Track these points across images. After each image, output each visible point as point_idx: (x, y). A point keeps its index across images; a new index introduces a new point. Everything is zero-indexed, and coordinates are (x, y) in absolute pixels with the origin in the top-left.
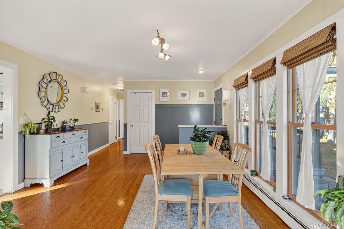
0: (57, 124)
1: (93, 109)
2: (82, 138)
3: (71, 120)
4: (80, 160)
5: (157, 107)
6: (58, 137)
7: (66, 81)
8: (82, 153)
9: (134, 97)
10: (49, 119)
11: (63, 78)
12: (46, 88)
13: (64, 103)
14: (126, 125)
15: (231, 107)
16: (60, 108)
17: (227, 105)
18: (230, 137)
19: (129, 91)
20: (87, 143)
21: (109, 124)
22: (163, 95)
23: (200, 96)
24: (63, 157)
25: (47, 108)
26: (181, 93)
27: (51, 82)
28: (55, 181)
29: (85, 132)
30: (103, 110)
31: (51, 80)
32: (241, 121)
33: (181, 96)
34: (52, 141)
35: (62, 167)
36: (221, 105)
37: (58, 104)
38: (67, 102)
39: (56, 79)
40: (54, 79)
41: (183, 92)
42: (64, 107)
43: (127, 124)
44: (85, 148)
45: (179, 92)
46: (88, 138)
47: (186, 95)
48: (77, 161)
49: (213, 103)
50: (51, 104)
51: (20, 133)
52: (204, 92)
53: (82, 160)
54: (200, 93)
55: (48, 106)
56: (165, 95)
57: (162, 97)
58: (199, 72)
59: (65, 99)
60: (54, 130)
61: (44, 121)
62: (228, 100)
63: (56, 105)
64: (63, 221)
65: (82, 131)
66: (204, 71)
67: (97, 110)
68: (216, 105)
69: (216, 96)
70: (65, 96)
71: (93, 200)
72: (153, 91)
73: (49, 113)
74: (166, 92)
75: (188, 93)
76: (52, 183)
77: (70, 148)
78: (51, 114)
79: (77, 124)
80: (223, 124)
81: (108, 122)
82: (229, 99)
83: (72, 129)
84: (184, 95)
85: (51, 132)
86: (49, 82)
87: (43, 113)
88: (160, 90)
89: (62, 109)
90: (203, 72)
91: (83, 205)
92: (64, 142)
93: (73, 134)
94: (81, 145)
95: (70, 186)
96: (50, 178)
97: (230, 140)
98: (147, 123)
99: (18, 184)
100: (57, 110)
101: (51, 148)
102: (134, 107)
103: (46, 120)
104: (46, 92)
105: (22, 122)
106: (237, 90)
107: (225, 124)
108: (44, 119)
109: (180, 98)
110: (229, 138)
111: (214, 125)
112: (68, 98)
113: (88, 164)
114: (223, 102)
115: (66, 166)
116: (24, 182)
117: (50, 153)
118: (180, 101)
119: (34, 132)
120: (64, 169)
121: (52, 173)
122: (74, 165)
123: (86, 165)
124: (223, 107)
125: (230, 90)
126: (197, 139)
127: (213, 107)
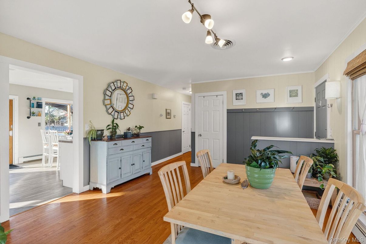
0: (121, 131)
1: (162, 115)
2: (143, 146)
3: (136, 127)
4: (142, 169)
5: (229, 112)
6: (116, 144)
7: (131, 88)
8: (144, 161)
9: (202, 101)
10: (113, 126)
11: (128, 85)
12: (111, 96)
13: (130, 110)
14: (193, 134)
15: (341, 110)
16: (125, 115)
17: (335, 106)
18: (340, 158)
19: (197, 95)
20: (150, 151)
21: (182, 132)
22: (237, 97)
23: (290, 96)
24: (122, 164)
25: (112, 115)
26: (262, 94)
27: (116, 89)
28: (112, 188)
29: (147, 140)
30: (175, 116)
31: (116, 88)
32: (361, 133)
33: (262, 97)
34: (108, 149)
35: (121, 175)
36: (325, 107)
37: (123, 111)
38: (132, 109)
39: (120, 87)
40: (118, 87)
41: (264, 92)
42: (129, 115)
43: (195, 132)
44: (148, 156)
45: (259, 93)
46: (151, 146)
47: (269, 95)
48: (137, 170)
49: (314, 105)
50: (116, 111)
51: (85, 139)
52: (297, 90)
53: (144, 168)
54: (290, 92)
55: (113, 113)
56: (240, 97)
57: (236, 99)
58: (284, 60)
59: (131, 106)
60: (119, 136)
61: (108, 127)
62: (337, 98)
63: (121, 113)
64: (92, 238)
65: (144, 139)
66: (293, 58)
67: (168, 117)
68: (318, 107)
69: (317, 94)
70: (130, 103)
71: (131, 219)
72: (225, 93)
73: (113, 120)
74: (241, 93)
75: (271, 92)
76: (109, 190)
77: (130, 156)
78: (115, 121)
79: (142, 131)
80: (329, 137)
81: (181, 129)
82: (338, 96)
83: (137, 136)
84: (265, 96)
85: (115, 139)
86: (113, 90)
87: (108, 120)
88: (233, 91)
89: (128, 116)
90: (291, 59)
91: (118, 224)
92: (122, 149)
93: (133, 142)
94: (143, 153)
95: (123, 196)
96: (107, 184)
97: (340, 163)
98: (218, 131)
99: (84, 186)
100: (122, 118)
101: (108, 155)
102: (202, 113)
103: (111, 127)
104: (110, 100)
105: (87, 128)
106: (353, 79)
107: (331, 138)
108: (109, 126)
109: (260, 99)
110: (337, 161)
111: (315, 137)
112: (134, 105)
113: (151, 173)
114: (329, 103)
115: (125, 174)
116: (89, 184)
117: (107, 160)
118: (260, 103)
119: (94, 138)
120: (122, 177)
121: (109, 180)
122: (133, 173)
123: (149, 174)
124: (329, 110)
125: (340, 81)
126: (254, 163)
127: (313, 111)
